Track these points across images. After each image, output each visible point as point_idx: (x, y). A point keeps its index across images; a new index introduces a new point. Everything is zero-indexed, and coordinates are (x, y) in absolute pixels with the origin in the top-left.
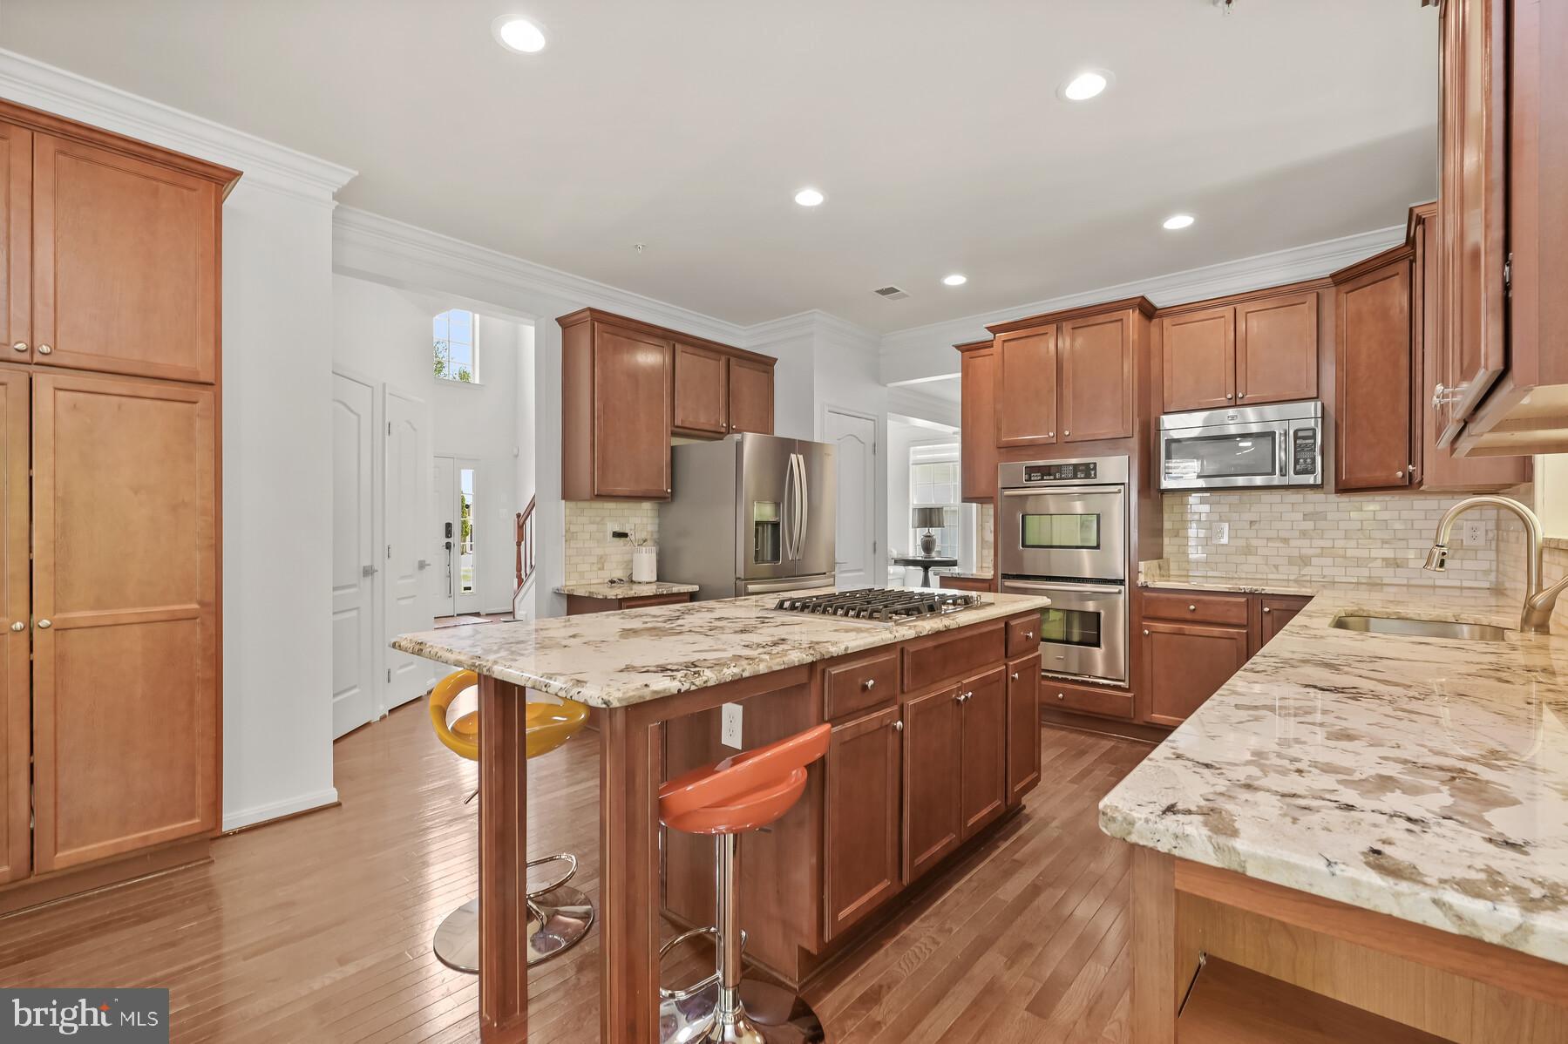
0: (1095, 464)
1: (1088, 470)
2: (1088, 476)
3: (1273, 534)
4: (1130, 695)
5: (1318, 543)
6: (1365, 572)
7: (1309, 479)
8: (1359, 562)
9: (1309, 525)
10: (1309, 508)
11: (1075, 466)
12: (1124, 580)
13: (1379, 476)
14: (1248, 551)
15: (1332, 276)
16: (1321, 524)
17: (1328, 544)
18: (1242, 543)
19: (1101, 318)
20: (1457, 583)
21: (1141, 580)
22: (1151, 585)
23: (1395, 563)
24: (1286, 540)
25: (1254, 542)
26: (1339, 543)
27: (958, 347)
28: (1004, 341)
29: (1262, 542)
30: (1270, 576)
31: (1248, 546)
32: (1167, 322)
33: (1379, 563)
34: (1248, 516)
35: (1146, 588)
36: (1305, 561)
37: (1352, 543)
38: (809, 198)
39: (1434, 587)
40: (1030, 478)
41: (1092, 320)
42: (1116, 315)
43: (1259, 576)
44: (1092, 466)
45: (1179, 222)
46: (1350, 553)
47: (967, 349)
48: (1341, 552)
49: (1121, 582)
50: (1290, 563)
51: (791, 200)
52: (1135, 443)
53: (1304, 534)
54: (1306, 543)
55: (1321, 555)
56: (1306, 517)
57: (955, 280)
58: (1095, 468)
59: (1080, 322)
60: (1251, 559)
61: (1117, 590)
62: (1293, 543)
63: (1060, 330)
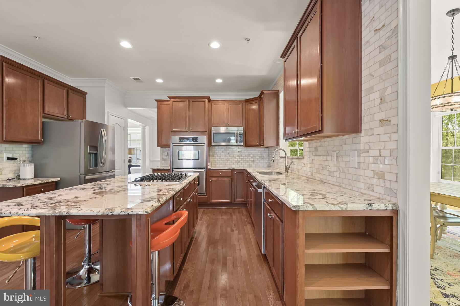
0: (198, 138)
2: (196, 141)
3: (233, 156)
4: (207, 197)
5: (241, 158)
6: (248, 164)
7: (241, 144)
8: (248, 162)
9: (239, 154)
10: (239, 150)
11: (193, 138)
12: (205, 168)
13: (253, 144)
14: (228, 160)
15: (245, 100)
16: (242, 153)
17: (243, 158)
18: (227, 158)
19: (200, 100)
20: (263, 165)
21: (209, 167)
22: (211, 169)
23: (253, 162)
24: (235, 157)
25: (229, 158)
26: (244, 158)
27: (156, 100)
28: (173, 101)
29: (231, 158)
30: (232, 165)
32: (213, 104)
33: (251, 162)
34: (229, 152)
35: (210, 169)
36: (238, 162)
37: (246, 158)
38: (126, 44)
39: (259, 166)
40: (181, 140)
41: (197, 100)
42: (203, 100)
43: (230, 165)
44: (197, 138)
45: (219, 81)
46: (246, 160)
47: (158, 101)
48: (245, 159)
49: (204, 168)
52: (207, 133)
53: (238, 156)
54: (238, 158)
55: (241, 160)
56: (239, 152)
57: (159, 81)
58: (198, 139)
59: (194, 100)
61: (204, 170)
62: (237, 158)
63: (189, 101)
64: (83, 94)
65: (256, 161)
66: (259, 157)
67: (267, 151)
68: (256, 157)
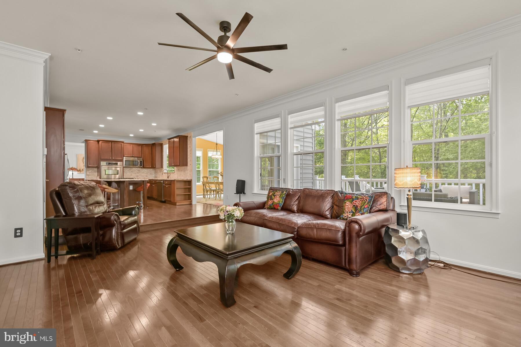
1: (117, 164)
3: (134, 173)
6: (144, 177)
7: (141, 166)
8: (144, 176)
9: (138, 172)
11: (115, 163)
13: (148, 167)
15: (143, 144)
23: (146, 176)
26: (141, 174)
27: (84, 140)
28: (102, 142)
32: (125, 144)
34: (132, 171)
36: (138, 176)
40: (107, 164)
41: (117, 143)
42: (121, 143)
45: (132, 135)
47: (88, 140)
52: (123, 161)
53: (138, 173)
56: (138, 171)
57: (96, 132)
63: (112, 143)
65: (148, 176)
66: (149, 174)
67: (154, 171)
68: (148, 174)
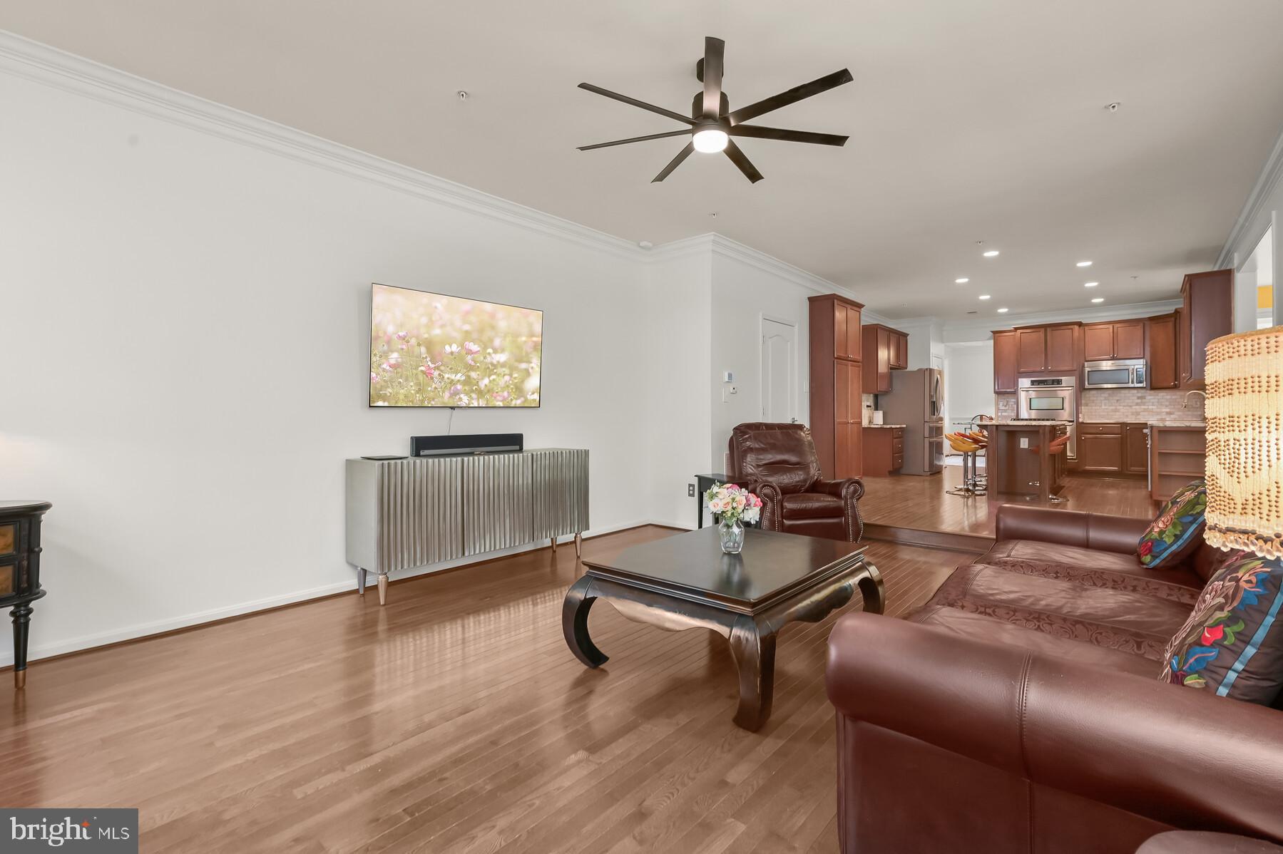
0: (1061, 379)
1: (1059, 382)
2: (1058, 384)
3: (1126, 404)
4: (1077, 461)
5: (1143, 407)
7: (1141, 385)
9: (1139, 401)
10: (1139, 395)
11: (1053, 380)
12: (1074, 421)
13: (1165, 385)
15: (1150, 318)
16: (1144, 400)
17: (1146, 407)
18: (1114, 408)
19: (1064, 327)
21: (1080, 420)
22: (1085, 422)
24: (1131, 407)
25: (1118, 408)
26: (1150, 407)
27: (992, 332)
28: (1020, 332)
29: (1121, 407)
31: (1116, 409)
32: (1086, 328)
34: (1117, 398)
35: (1083, 423)
36: (1138, 414)
37: (1155, 407)
40: (1033, 384)
41: (1059, 328)
42: (1070, 327)
45: (1098, 300)
47: (994, 332)
49: (1072, 422)
50: (1132, 414)
51: (978, 299)
52: (1077, 373)
53: (1137, 404)
54: (1137, 407)
56: (1138, 398)
57: (1003, 310)
59: (1054, 328)
60: (1117, 413)
61: (1071, 424)
62: (1134, 407)
63: (1046, 331)
64: (905, 335)
68: (1177, 406)
